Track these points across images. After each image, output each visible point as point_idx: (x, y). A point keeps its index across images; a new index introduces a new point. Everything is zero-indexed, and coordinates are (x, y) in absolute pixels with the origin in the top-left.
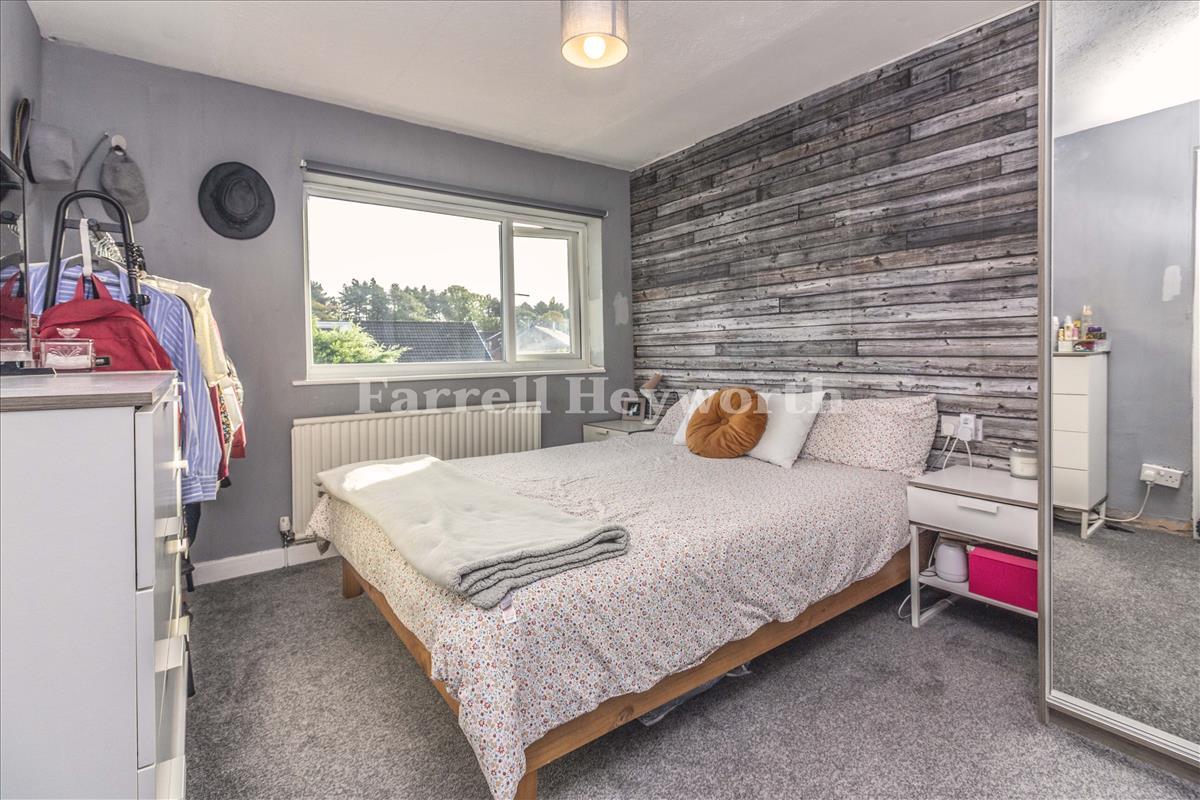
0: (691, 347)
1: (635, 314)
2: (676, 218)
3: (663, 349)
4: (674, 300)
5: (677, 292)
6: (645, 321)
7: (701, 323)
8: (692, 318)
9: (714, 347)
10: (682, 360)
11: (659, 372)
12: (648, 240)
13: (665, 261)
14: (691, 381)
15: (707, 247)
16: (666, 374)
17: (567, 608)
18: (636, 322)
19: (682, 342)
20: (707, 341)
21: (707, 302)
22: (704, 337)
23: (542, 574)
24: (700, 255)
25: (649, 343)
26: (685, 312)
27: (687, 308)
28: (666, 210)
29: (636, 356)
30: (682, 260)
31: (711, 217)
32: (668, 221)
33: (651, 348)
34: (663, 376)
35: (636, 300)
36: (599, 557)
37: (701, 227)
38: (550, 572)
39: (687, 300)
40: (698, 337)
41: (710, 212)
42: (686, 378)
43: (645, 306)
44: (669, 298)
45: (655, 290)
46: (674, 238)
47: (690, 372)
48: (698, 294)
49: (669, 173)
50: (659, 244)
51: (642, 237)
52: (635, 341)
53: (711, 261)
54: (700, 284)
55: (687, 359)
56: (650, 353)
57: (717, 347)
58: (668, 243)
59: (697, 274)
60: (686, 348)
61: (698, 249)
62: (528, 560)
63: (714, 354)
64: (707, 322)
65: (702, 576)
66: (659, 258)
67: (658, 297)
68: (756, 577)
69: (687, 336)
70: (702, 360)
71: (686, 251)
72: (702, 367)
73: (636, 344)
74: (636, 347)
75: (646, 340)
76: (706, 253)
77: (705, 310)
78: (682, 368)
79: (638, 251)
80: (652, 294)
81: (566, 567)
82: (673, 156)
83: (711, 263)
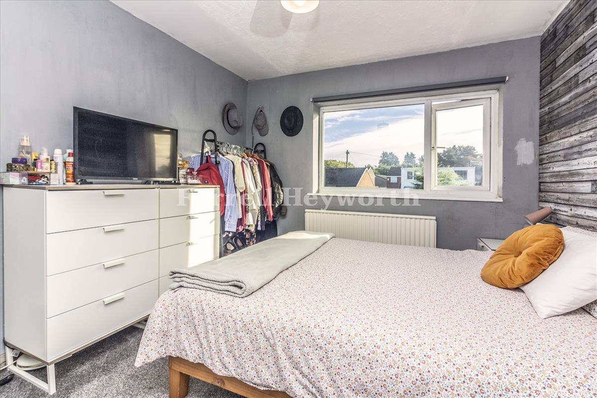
0: (574, 184)
1: (540, 155)
2: (567, 64)
3: (556, 185)
4: (563, 140)
5: (565, 133)
6: (545, 161)
7: (581, 161)
8: (575, 156)
9: (590, 184)
10: (566, 196)
11: (553, 206)
12: (550, 90)
13: (560, 106)
14: (572, 216)
15: (588, 85)
16: (557, 208)
17: (193, 306)
18: (541, 162)
19: (568, 179)
20: (585, 178)
21: (586, 140)
22: (583, 175)
23: (196, 286)
24: (583, 93)
25: (548, 180)
26: (570, 151)
27: (572, 147)
28: (561, 60)
29: (540, 191)
30: (570, 102)
31: (591, 54)
32: (562, 69)
33: (549, 185)
34: (555, 210)
35: (542, 143)
36: (226, 292)
37: (584, 67)
38: (200, 287)
39: (572, 139)
40: (578, 174)
41: (592, 49)
42: (570, 213)
43: (548, 148)
44: (561, 139)
45: (553, 133)
46: (565, 84)
47: (573, 208)
48: (580, 132)
49: (564, 24)
50: (556, 91)
51: (546, 89)
52: (540, 178)
53: (590, 98)
54: (582, 123)
55: (571, 195)
56: (548, 189)
57: (592, 185)
58: (561, 89)
59: (580, 114)
60: (571, 184)
61: (580, 89)
62: (198, 278)
63: (590, 191)
64: (586, 160)
65: (268, 334)
66: (555, 104)
67: (554, 139)
68: (315, 362)
69: (572, 174)
70: (581, 197)
71: (572, 94)
72: (580, 204)
73: (541, 180)
74: (540, 183)
75: (546, 177)
76: (587, 91)
77: (584, 147)
78: (567, 203)
79: (544, 101)
80: (551, 137)
81: (208, 289)
82: (566, 8)
83: (590, 100)
